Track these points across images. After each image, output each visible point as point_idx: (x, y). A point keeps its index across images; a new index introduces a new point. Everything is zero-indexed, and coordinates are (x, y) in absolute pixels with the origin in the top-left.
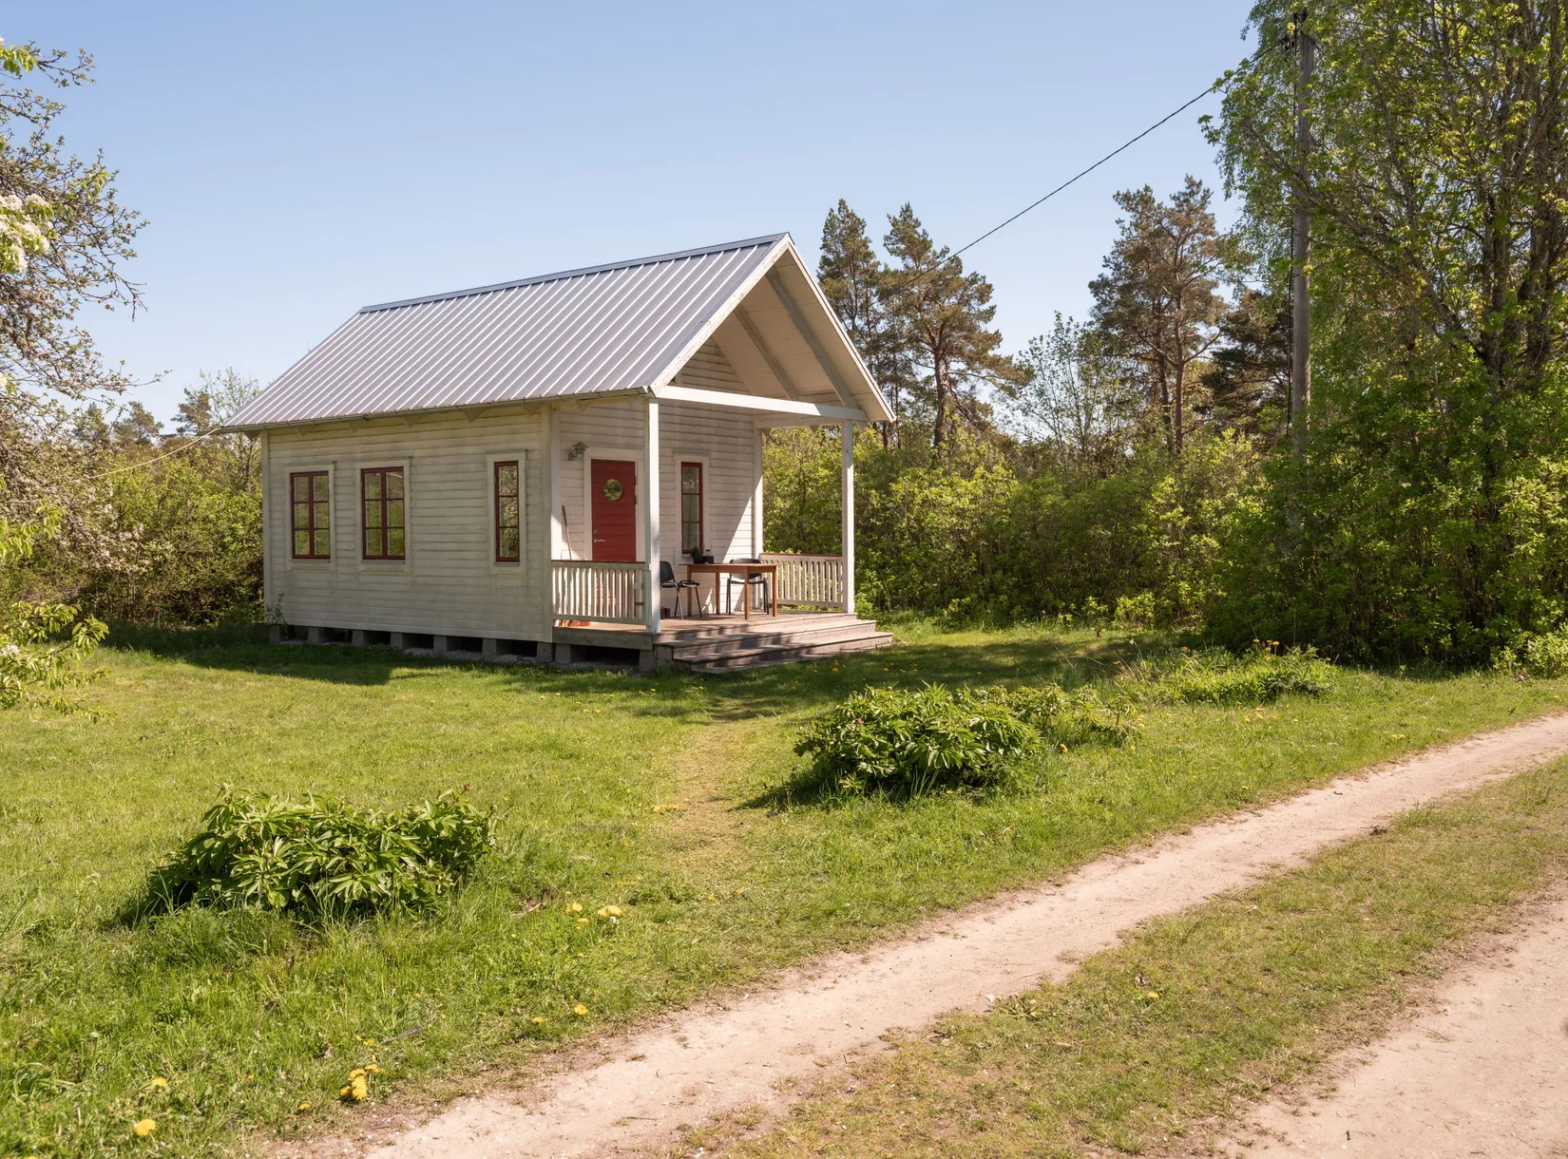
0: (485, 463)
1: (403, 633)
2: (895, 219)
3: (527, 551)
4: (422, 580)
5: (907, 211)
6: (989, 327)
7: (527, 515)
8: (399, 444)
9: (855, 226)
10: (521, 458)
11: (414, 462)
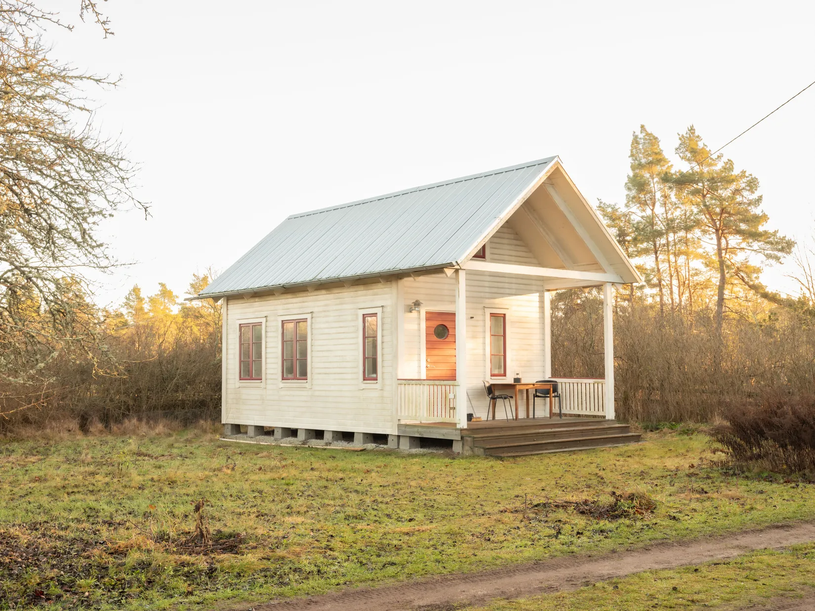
0: (357, 315)
1: (306, 429)
2: (683, 136)
3: (383, 373)
4: (317, 393)
5: (692, 130)
6: (756, 211)
7: (383, 348)
8: (306, 304)
9: (652, 140)
10: (378, 311)
11: (314, 315)
